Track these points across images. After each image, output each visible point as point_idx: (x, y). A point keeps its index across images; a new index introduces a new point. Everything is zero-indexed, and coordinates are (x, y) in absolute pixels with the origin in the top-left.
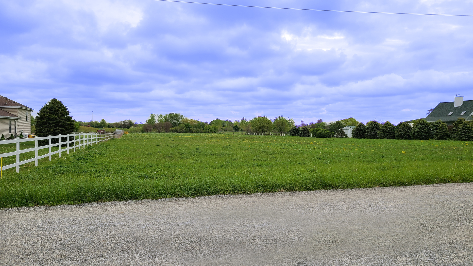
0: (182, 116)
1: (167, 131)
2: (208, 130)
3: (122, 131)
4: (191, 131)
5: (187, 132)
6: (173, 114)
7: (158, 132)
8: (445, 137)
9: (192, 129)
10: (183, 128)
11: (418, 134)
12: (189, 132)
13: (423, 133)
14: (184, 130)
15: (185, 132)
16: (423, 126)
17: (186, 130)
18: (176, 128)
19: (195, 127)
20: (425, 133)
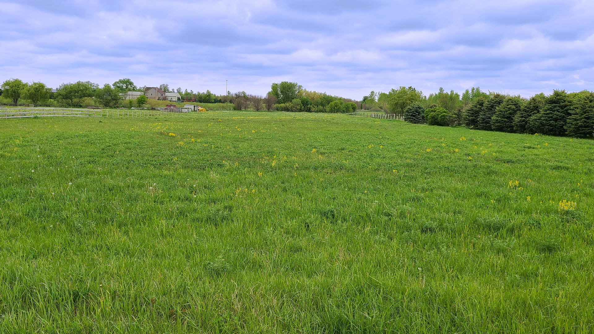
0: (300, 87)
1: (269, 110)
2: (334, 108)
3: (192, 107)
4: (309, 110)
5: (303, 111)
6: (286, 83)
7: (256, 110)
8: (583, 130)
9: (311, 106)
10: (298, 105)
11: (541, 123)
12: (307, 111)
13: (551, 120)
14: (298, 107)
15: (300, 110)
16: (555, 107)
17: (301, 107)
18: (288, 104)
19: (317, 104)
20: (556, 120)
